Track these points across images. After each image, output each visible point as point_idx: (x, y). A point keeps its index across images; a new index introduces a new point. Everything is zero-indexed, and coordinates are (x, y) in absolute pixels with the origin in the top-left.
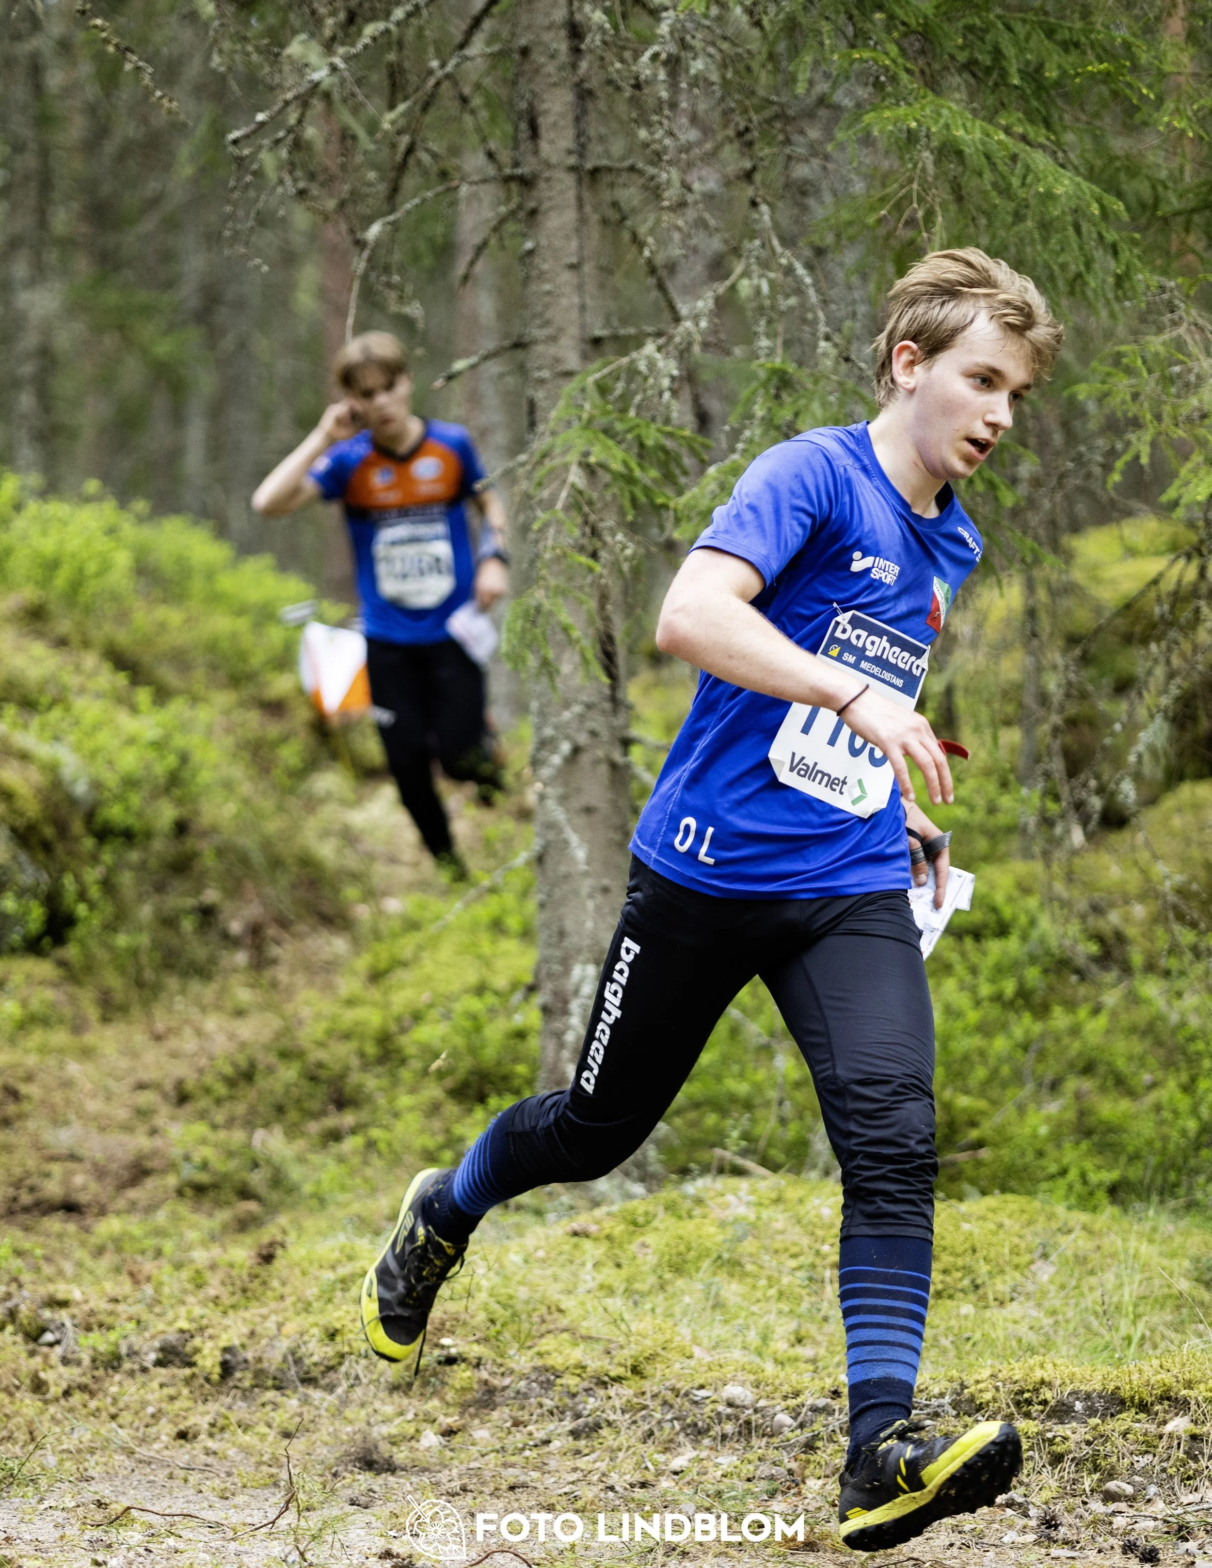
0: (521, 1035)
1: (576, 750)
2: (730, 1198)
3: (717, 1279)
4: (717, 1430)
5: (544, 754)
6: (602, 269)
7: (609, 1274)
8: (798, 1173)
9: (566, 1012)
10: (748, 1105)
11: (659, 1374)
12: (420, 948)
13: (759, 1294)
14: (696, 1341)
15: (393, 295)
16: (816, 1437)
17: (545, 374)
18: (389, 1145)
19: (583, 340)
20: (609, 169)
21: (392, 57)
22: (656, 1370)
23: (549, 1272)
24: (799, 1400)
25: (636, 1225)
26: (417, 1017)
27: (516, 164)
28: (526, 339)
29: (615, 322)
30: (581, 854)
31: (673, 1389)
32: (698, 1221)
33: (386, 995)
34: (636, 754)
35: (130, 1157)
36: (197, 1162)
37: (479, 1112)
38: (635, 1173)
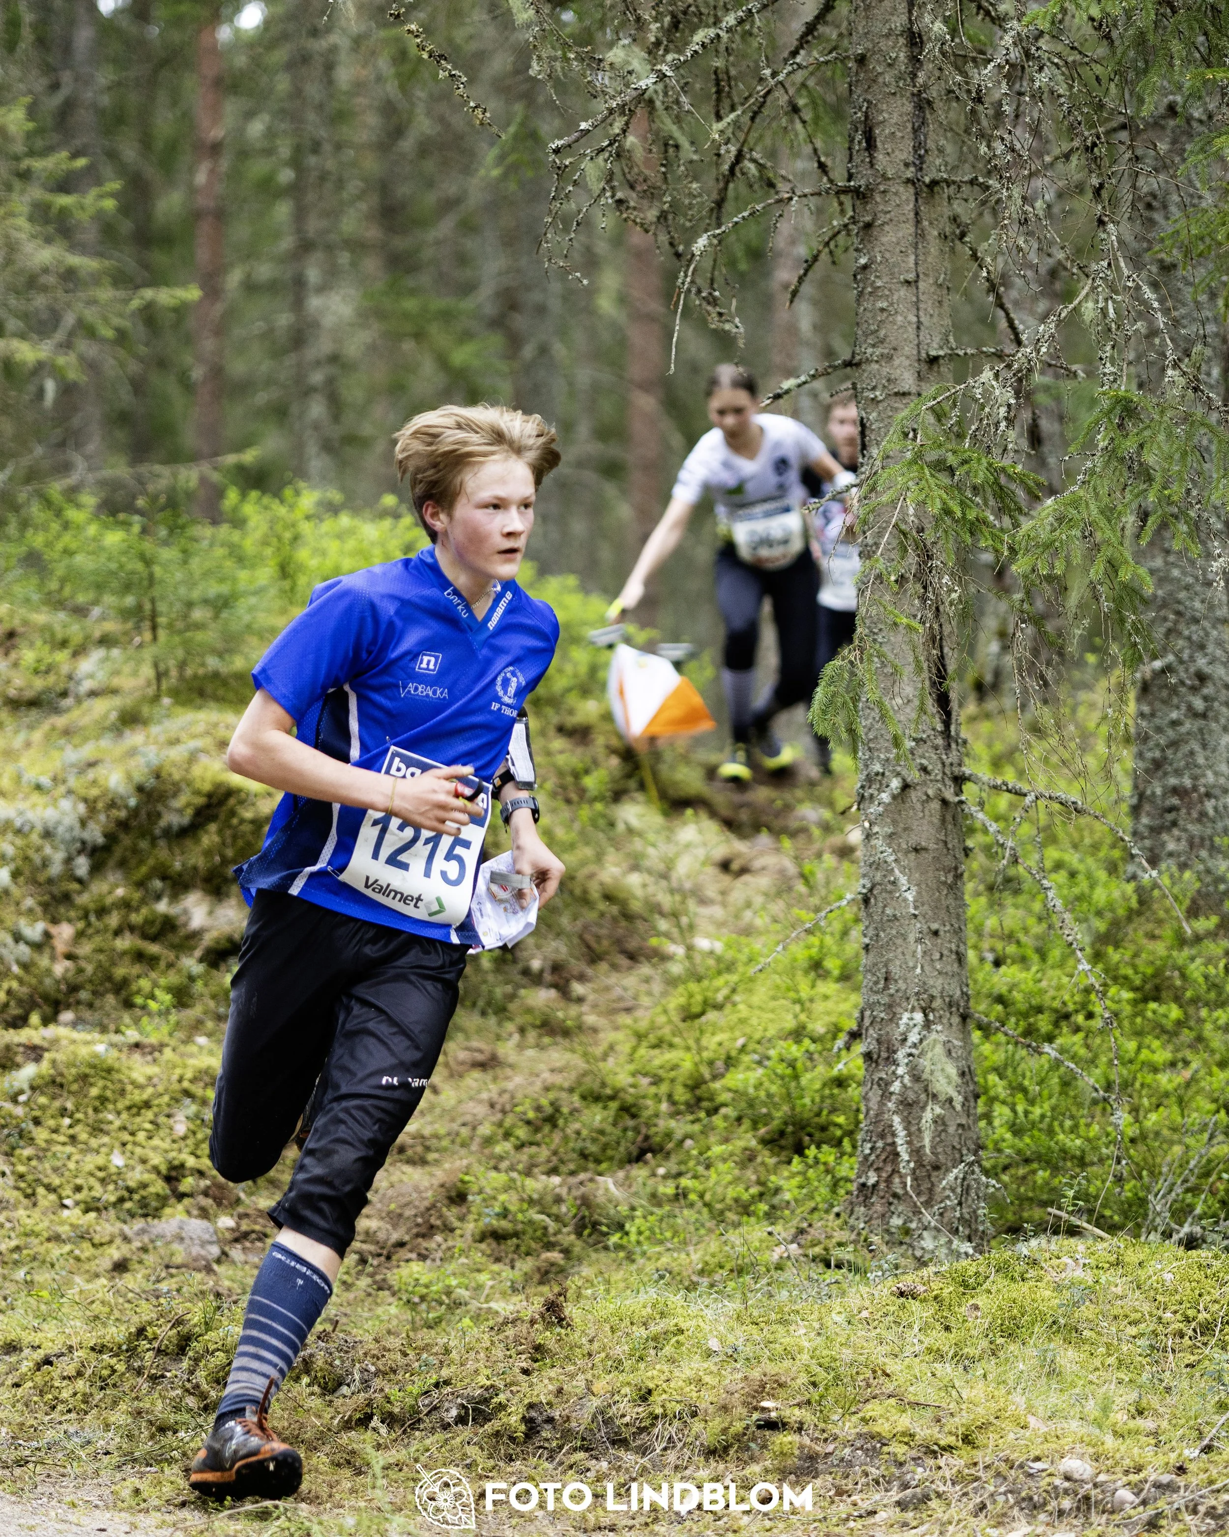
0: (840, 1082)
1: (906, 787)
2: (1066, 1260)
3: (1052, 1346)
4: (1052, 1505)
5: (872, 791)
7: (937, 1338)
8: (1137, 1236)
9: (891, 1061)
10: (1082, 1162)
11: (991, 1443)
12: (734, 991)
13: (1097, 1363)
14: (1030, 1410)
15: (713, 311)
16: (1159, 1515)
17: (879, 394)
18: (701, 1196)
19: (919, 361)
20: (948, 183)
22: (989, 1439)
23: (874, 1333)
24: (1142, 1475)
25: (966, 1286)
26: (730, 1062)
27: (851, 177)
28: (857, 358)
29: (952, 342)
30: (910, 897)
31: (1007, 1461)
32: (1032, 1283)
33: (698, 1041)
34: (970, 791)
35: (426, 1203)
36: (497, 1209)
37: (797, 1163)
38: (961, 1231)
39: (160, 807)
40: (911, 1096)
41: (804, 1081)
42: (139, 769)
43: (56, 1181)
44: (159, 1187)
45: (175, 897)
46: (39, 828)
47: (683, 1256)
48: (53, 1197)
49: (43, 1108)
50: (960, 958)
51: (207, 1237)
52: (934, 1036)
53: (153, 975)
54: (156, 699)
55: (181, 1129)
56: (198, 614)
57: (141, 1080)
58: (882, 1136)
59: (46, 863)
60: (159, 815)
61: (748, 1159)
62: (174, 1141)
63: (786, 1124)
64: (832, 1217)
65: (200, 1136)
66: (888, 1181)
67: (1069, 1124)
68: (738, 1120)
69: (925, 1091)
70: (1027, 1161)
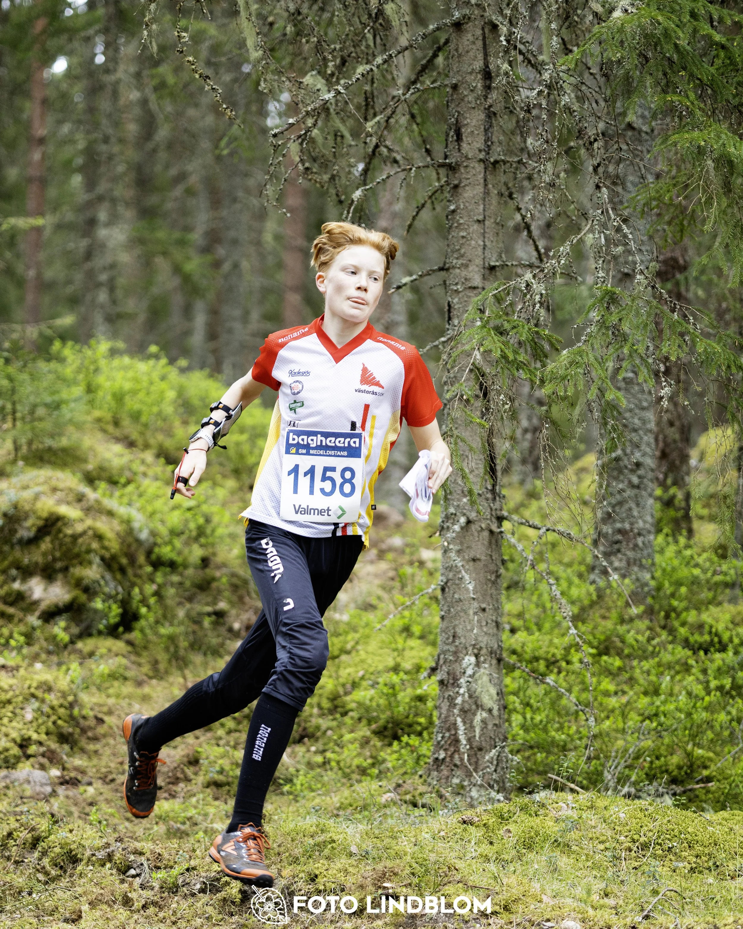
0: (421, 698)
1: (469, 522)
2: (562, 804)
3: (554, 855)
5: (449, 524)
7: (486, 849)
8: (599, 792)
9: (456, 685)
10: (564, 749)
11: (520, 911)
13: (580, 865)
14: (543, 891)
17: (460, 288)
18: (338, 763)
19: (484, 268)
20: (504, 162)
21: (368, 87)
22: (519, 908)
23: (448, 845)
25: (502, 818)
26: (355, 685)
27: (446, 157)
28: (447, 266)
29: (504, 257)
30: (471, 587)
31: (530, 921)
32: (541, 817)
33: (337, 672)
34: (506, 527)
35: (175, 765)
36: (218, 768)
37: (396, 745)
38: (496, 787)
39: (17, 526)
40: (467, 707)
41: (400, 696)
42: (5, 503)
44: (15, 751)
45: (24, 580)
47: (328, 798)
50: (497, 625)
51: (44, 781)
52: (482, 671)
53: (10, 626)
54: (14, 462)
55: (29, 716)
56: (41, 411)
57: (6, 687)
58: (449, 730)
60: (16, 531)
61: (365, 742)
62: (25, 724)
63: (388, 722)
64: (417, 777)
65: (40, 721)
66: (452, 756)
67: (557, 726)
68: (360, 719)
69: (476, 703)
70: (531, 747)
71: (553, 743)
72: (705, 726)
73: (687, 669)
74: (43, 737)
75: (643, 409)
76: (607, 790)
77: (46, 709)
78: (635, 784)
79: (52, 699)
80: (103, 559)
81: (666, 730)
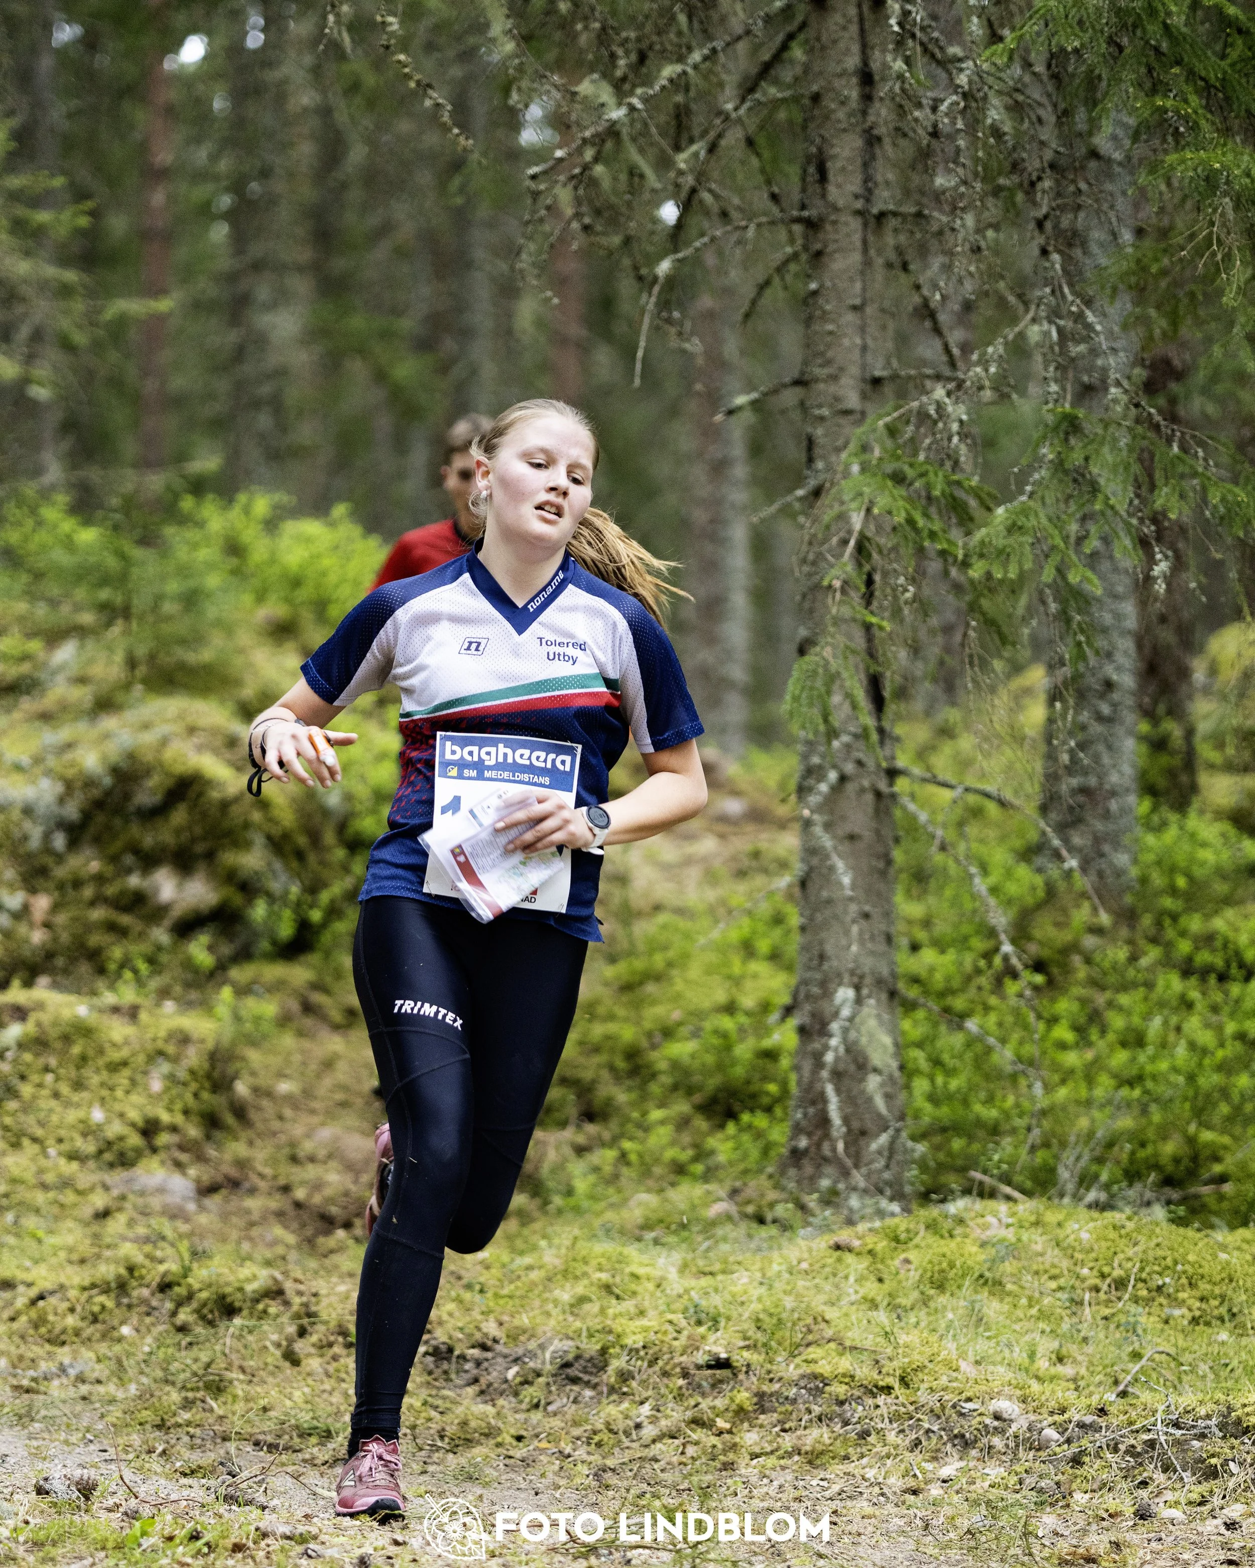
0: (771, 1055)
1: (843, 779)
2: (990, 1219)
3: (979, 1298)
4: (983, 1442)
5: (811, 782)
6: (883, 310)
7: (871, 1288)
8: (1050, 1199)
9: (824, 1032)
12: (671, 965)
13: (1020, 1313)
14: (961, 1355)
15: (673, 330)
16: (1083, 1452)
17: (825, 412)
18: (640, 1157)
19: (864, 380)
20: (895, 214)
21: (679, 98)
22: (923, 1381)
23: (812, 1284)
24: (1066, 1416)
25: (897, 1241)
26: (667, 1034)
27: (803, 207)
28: (807, 377)
29: (895, 363)
30: (846, 880)
31: (940, 1401)
32: (959, 1240)
33: (637, 1012)
34: (902, 785)
37: (731, 1128)
38: (888, 1192)
39: (133, 788)
40: (841, 1067)
41: (738, 1049)
42: (114, 750)
43: (39, 1132)
44: (135, 1140)
45: (145, 872)
46: (19, 806)
48: (36, 1148)
49: (28, 1065)
50: (889, 939)
52: (866, 1010)
53: (125, 944)
54: (128, 686)
55: (157, 1085)
56: (169, 607)
57: (119, 1040)
58: (813, 1103)
59: (25, 838)
60: (132, 795)
61: (683, 1123)
62: (150, 1096)
63: (719, 1090)
64: (763, 1177)
65: (174, 1092)
66: (819, 1145)
67: (983, 1095)
68: (675, 1087)
69: (855, 1060)
70: (944, 1130)
71: (979, 1123)
72: (1216, 1095)
73: (1189, 1005)
74: (179, 1119)
75: (1116, 597)
76: (1062, 1195)
77: (182, 1075)
78: (1107, 1187)
79: (193, 1057)
80: (269, 837)
81: (1156, 1100)
